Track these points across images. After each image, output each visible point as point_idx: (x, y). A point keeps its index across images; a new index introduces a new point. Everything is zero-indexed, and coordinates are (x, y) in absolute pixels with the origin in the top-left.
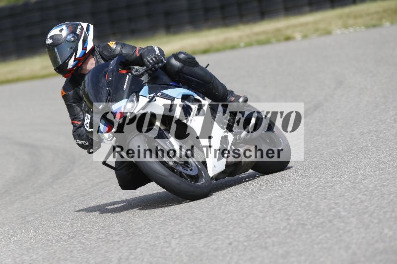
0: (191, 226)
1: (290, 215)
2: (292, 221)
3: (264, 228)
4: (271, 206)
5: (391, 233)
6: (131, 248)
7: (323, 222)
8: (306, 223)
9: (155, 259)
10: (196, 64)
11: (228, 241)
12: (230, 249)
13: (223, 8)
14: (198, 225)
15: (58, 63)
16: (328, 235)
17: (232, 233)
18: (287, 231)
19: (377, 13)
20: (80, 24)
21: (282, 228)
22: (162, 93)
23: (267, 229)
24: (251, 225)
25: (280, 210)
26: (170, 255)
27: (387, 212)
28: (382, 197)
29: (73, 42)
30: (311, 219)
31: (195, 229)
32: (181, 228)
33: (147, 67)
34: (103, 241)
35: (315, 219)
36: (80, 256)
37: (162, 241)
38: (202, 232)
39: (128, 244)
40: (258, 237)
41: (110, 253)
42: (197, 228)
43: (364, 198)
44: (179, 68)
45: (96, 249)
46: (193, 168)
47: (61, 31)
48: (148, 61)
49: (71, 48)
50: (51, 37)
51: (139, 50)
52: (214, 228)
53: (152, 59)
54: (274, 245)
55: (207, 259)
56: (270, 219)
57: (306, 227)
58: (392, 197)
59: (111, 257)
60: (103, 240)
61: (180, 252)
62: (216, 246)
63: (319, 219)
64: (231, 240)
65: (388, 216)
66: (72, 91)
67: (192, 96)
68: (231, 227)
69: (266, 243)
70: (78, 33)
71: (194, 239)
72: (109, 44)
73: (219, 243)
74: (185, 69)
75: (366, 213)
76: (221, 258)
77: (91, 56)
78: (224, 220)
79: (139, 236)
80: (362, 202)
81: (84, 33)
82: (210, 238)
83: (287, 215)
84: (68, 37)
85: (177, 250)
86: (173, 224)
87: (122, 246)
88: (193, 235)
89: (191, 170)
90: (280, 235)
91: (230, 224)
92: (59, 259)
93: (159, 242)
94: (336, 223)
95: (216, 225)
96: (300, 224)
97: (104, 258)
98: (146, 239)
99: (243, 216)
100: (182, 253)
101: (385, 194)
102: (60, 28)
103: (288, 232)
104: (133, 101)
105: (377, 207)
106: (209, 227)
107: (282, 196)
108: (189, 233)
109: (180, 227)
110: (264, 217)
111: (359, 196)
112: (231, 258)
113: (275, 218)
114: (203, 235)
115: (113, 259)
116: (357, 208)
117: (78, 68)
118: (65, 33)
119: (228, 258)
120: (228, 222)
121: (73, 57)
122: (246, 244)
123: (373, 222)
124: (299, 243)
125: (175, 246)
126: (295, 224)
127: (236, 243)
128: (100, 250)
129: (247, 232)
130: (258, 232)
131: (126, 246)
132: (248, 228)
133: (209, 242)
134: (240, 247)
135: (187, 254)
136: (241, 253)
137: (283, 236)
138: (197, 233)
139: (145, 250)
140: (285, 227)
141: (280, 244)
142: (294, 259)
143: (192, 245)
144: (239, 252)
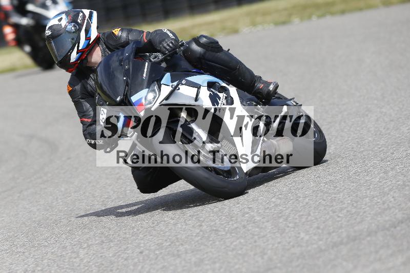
0: (99, 236)
1: (203, 222)
2: (204, 228)
3: (176, 236)
5: (307, 238)
6: (37, 260)
7: (236, 228)
8: (219, 229)
10: (219, 49)
11: (138, 250)
12: (141, 258)
13: (125, 7)
14: (106, 235)
16: (242, 241)
17: (142, 242)
18: (199, 237)
19: (286, 9)
20: (82, 12)
21: (195, 235)
22: (187, 80)
23: (178, 236)
24: (162, 233)
26: (79, 266)
27: (302, 215)
28: (297, 200)
29: (74, 32)
30: (225, 225)
35: (229, 225)
37: (70, 251)
38: (112, 241)
39: (34, 255)
40: (170, 245)
41: (14, 265)
42: (105, 237)
43: (279, 201)
44: (200, 53)
47: (60, 20)
48: (165, 47)
49: (73, 39)
50: (50, 28)
52: (124, 236)
54: (186, 253)
55: (118, 269)
56: (182, 225)
57: (220, 233)
58: (307, 200)
59: (15, 269)
61: (89, 262)
62: (126, 255)
63: (233, 225)
64: (142, 249)
65: (304, 220)
67: (218, 83)
68: (141, 236)
70: (79, 21)
71: (103, 248)
72: (114, 31)
73: (129, 251)
74: (207, 55)
75: (280, 217)
76: (131, 267)
77: (96, 45)
78: (133, 228)
79: (45, 246)
80: (276, 205)
81: (86, 21)
82: (120, 247)
83: (199, 221)
84: (69, 27)
85: (85, 261)
86: (80, 233)
87: (28, 258)
88: (102, 244)
90: (193, 243)
91: (141, 232)
93: (67, 252)
94: (250, 228)
96: (213, 230)
98: (52, 249)
100: (91, 264)
101: (300, 197)
102: (60, 17)
103: (201, 239)
105: (292, 211)
106: (119, 235)
108: (97, 242)
109: (88, 236)
110: (175, 224)
111: (273, 200)
112: (142, 267)
113: (186, 225)
114: (112, 244)
116: (271, 213)
117: (82, 61)
118: (64, 22)
119: (140, 267)
120: (138, 230)
121: (76, 48)
122: (157, 252)
123: (288, 227)
124: (213, 250)
125: (83, 257)
126: (208, 231)
127: (147, 252)
128: (5, 262)
129: (157, 240)
130: (170, 239)
131: (32, 258)
132: (160, 236)
133: (119, 251)
134: (151, 256)
135: (97, 264)
136: (153, 262)
137: (196, 243)
138: (106, 243)
139: (53, 261)
140: (198, 233)
141: (193, 252)
142: (208, 267)
143: (101, 255)
144: (150, 261)
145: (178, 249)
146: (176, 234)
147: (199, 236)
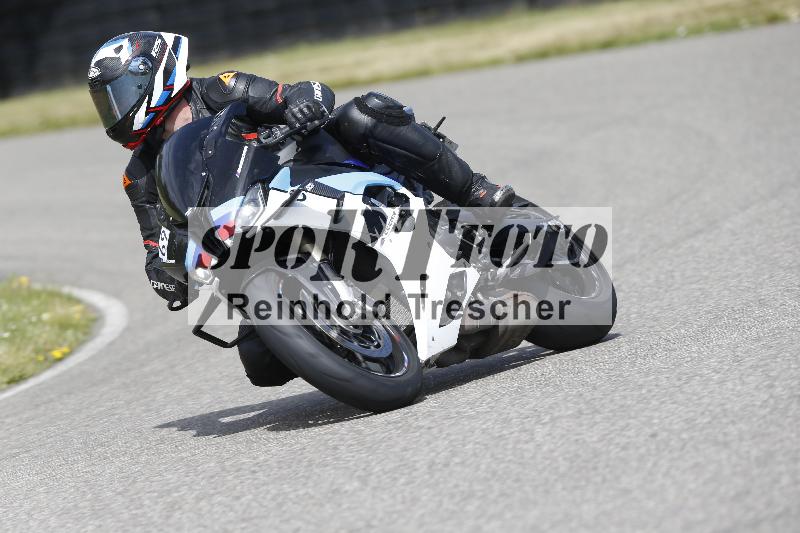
0: (575, 400)
1: (775, 378)
2: (778, 390)
3: (723, 405)
4: (738, 360)
6: (455, 443)
9: (502, 466)
11: (649, 431)
12: (653, 447)
14: (588, 398)
15: (114, 117)
17: (657, 414)
18: (768, 410)
20: (161, 37)
21: (759, 403)
22: (316, 184)
23: (728, 406)
24: (695, 398)
25: (754, 367)
26: (533, 458)
29: (143, 74)
31: (583, 406)
32: (556, 403)
33: (291, 129)
34: (398, 429)
36: (353, 457)
37: (517, 429)
38: (597, 411)
39: (448, 434)
40: (710, 423)
41: (411, 452)
42: (587, 403)
45: (384, 445)
46: (381, 342)
47: (119, 50)
48: (294, 115)
49: (140, 87)
50: (99, 64)
51: (284, 90)
52: (622, 403)
53: (301, 111)
54: (741, 439)
55: (607, 466)
56: (735, 385)
59: (412, 459)
60: (400, 425)
61: (552, 451)
62: (624, 440)
64: (656, 428)
66: (145, 179)
67: (391, 187)
68: (654, 402)
69: (725, 434)
70: (154, 55)
71: (581, 425)
72: (222, 77)
73: (631, 433)
74: (380, 129)
76: (634, 464)
77: (184, 101)
78: (641, 387)
79: (470, 417)
81: (167, 54)
82: (613, 424)
83: (769, 377)
84: (134, 64)
85: (545, 448)
87: (436, 438)
88: (578, 417)
89: (378, 346)
90: (755, 419)
91: (654, 396)
92: (310, 463)
93: (511, 430)
95: (625, 397)
97: (401, 460)
98: (484, 424)
99: (680, 379)
100: (556, 454)
102: (116, 45)
103: (771, 413)
104: (254, 201)
106: (612, 401)
107: (758, 339)
108: (570, 412)
109: (553, 400)
110: (722, 382)
112: (655, 464)
113: (743, 383)
114: (598, 418)
115: (418, 465)
117: (155, 128)
118: (126, 55)
119: (649, 465)
120: (649, 391)
121: (145, 105)
122: (685, 436)
124: (793, 435)
125: (542, 440)
126: (784, 397)
127: (665, 434)
128: (392, 446)
129: (687, 412)
130: (710, 411)
131: (445, 438)
132: (691, 404)
133: (612, 432)
134: (672, 443)
135: (567, 456)
136: (676, 454)
137: (761, 421)
138: (587, 414)
139: (483, 447)
140: (765, 401)
141: (754, 437)
142: (782, 468)
143: (577, 437)
144: (670, 452)
145: (726, 430)
146: (723, 401)
147: (766, 407)
